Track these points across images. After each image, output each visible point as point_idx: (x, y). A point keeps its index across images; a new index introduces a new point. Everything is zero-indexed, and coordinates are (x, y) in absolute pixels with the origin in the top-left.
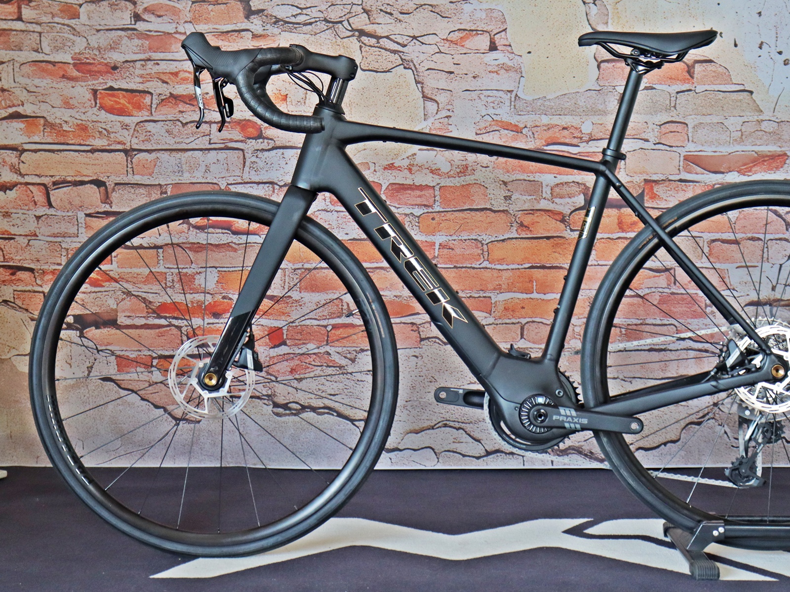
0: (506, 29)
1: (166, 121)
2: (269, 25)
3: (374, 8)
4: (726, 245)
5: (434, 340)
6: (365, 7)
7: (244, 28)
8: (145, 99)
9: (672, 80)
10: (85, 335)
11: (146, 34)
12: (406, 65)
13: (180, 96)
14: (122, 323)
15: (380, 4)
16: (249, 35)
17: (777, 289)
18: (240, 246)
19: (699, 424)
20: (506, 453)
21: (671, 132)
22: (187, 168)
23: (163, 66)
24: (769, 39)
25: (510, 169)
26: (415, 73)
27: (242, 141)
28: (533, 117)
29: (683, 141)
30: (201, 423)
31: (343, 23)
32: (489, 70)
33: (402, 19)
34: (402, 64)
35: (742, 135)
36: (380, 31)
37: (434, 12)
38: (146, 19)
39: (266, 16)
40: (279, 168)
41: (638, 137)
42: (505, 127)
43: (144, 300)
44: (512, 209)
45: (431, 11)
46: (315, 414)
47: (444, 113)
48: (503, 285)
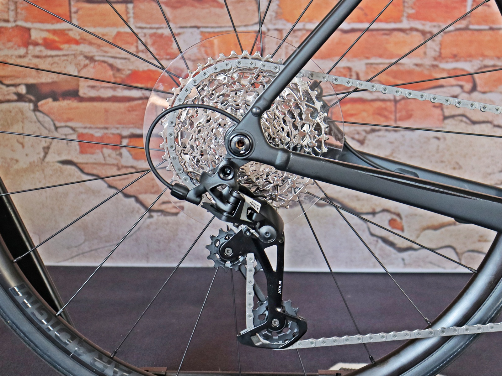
5: (460, 118)
10: (40, 108)
14: (84, 94)
30: (179, 215)
43: (111, 66)
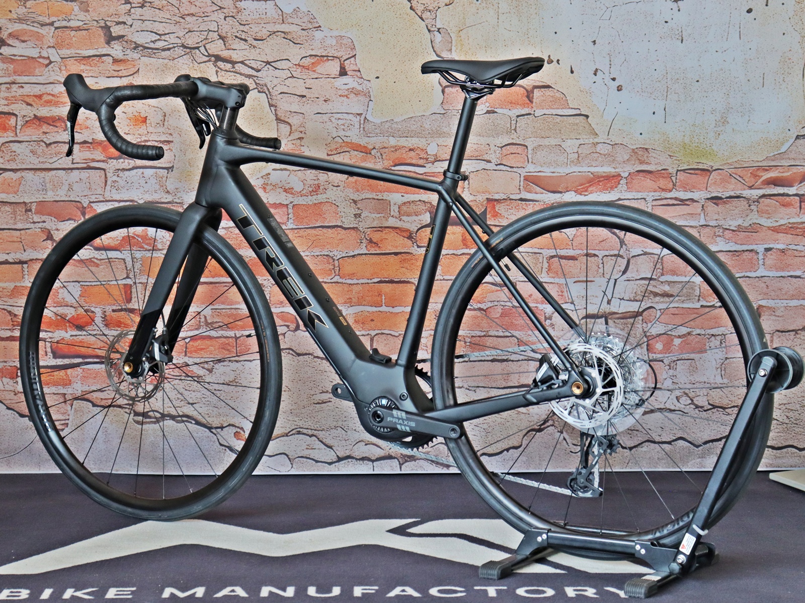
0: (355, 55)
1: (30, 142)
2: (129, 50)
3: (229, 35)
4: (564, 260)
5: (287, 351)
6: (221, 34)
7: (105, 53)
8: (10, 120)
9: (512, 105)
11: (11, 59)
12: (260, 89)
13: (44, 118)
15: (235, 31)
16: (110, 60)
17: (612, 303)
18: (102, 261)
19: (540, 430)
20: (357, 459)
21: (512, 153)
22: (51, 187)
23: (27, 89)
24: (603, 65)
25: (360, 188)
26: (269, 97)
27: (103, 161)
28: (381, 139)
29: (523, 163)
31: (200, 49)
32: (339, 94)
33: (256, 45)
34: (256, 88)
35: (579, 157)
36: (235, 56)
37: (287, 39)
38: (11, 43)
39: (126, 42)
40: (139, 187)
41: (481, 158)
42: (355, 149)
43: (10, 312)
44: (362, 226)
45: (284, 38)
46: (174, 422)
47: (297, 135)
48: (353, 299)
